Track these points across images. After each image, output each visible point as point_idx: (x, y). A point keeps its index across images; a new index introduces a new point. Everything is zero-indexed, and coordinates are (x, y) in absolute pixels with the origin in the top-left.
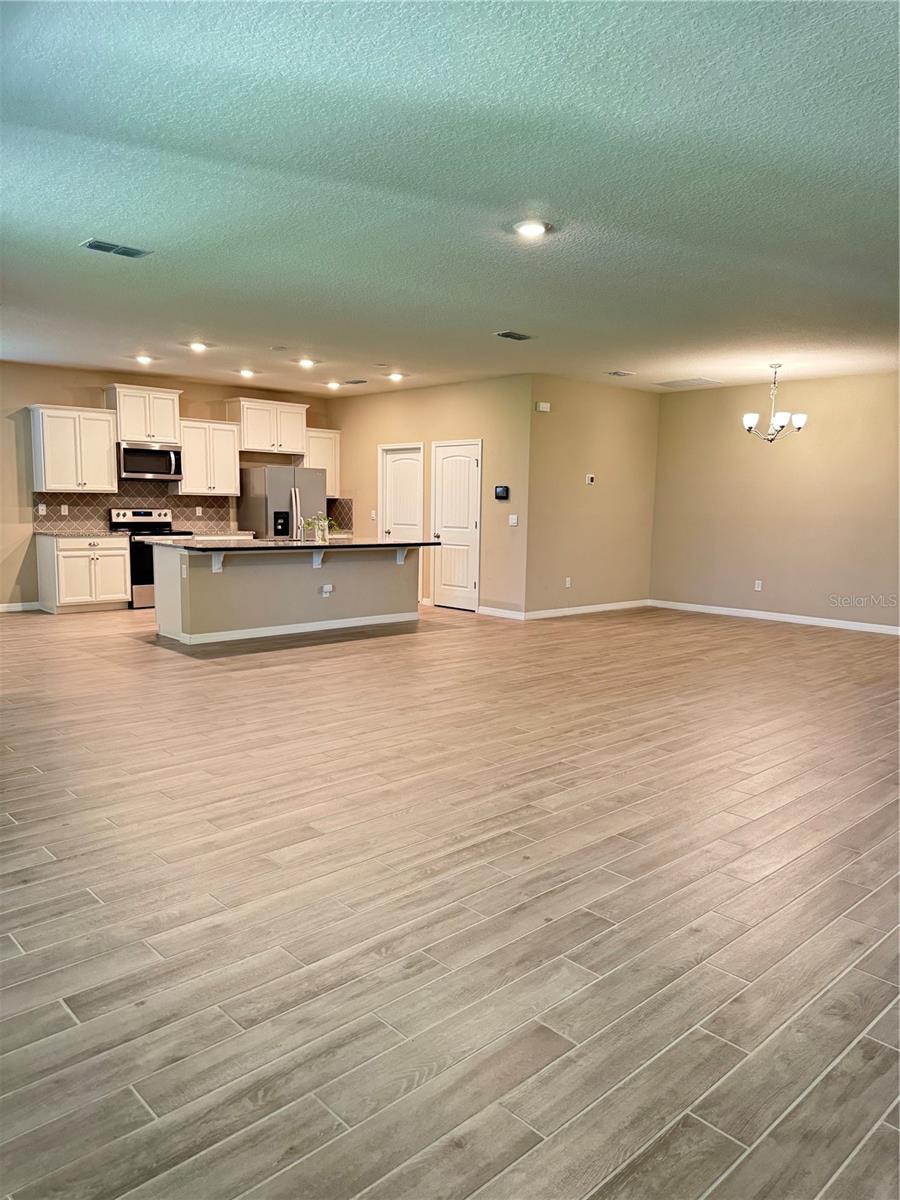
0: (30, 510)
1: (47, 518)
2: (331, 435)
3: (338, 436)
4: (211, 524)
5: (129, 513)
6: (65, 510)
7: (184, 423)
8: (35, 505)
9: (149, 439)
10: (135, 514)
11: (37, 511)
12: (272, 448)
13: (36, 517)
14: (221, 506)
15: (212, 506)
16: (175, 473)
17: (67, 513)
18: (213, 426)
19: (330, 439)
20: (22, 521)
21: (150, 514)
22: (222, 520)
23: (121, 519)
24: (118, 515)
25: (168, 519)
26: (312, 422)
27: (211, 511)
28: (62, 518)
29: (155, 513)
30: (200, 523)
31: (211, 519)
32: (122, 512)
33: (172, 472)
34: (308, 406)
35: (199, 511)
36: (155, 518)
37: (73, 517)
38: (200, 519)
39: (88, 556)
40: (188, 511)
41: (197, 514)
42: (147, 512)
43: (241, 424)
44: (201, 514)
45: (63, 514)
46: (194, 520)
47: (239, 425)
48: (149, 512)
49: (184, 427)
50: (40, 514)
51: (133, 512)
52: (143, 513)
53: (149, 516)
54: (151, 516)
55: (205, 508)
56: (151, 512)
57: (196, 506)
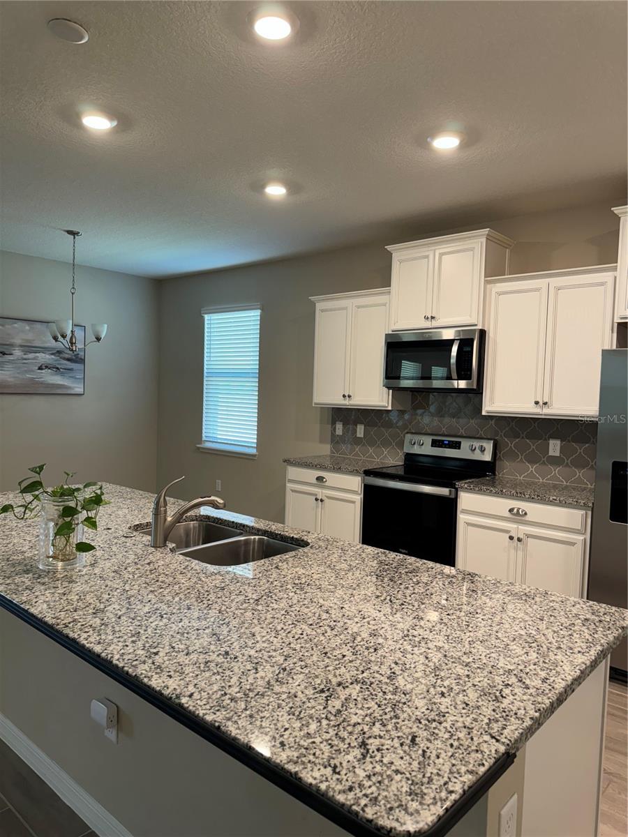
0: (329, 428)
1: (343, 439)
4: (579, 473)
5: (428, 440)
6: (361, 431)
7: (498, 287)
8: (334, 423)
9: (428, 324)
10: (435, 444)
11: (335, 430)
13: (333, 437)
16: (460, 377)
17: (364, 436)
18: (557, 282)
20: (321, 441)
21: (457, 446)
23: (416, 449)
24: (412, 444)
25: (487, 456)
27: (581, 449)
28: (357, 441)
29: (465, 444)
30: (556, 471)
32: (418, 439)
33: (454, 375)
35: (555, 447)
36: (466, 451)
37: (369, 441)
38: (555, 461)
41: (551, 453)
42: (452, 441)
43: (618, 267)
44: (557, 454)
45: (358, 435)
46: (544, 463)
47: (615, 269)
48: (456, 442)
49: (499, 294)
50: (337, 433)
51: (433, 440)
52: (447, 442)
53: (456, 448)
54: (459, 448)
55: (569, 441)
56: (460, 443)
57: (547, 440)
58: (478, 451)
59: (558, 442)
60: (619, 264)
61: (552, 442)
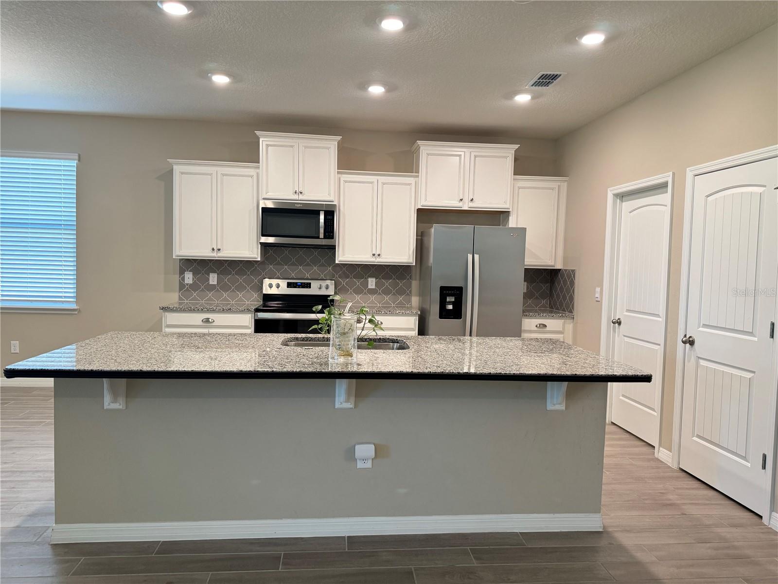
0: (176, 278)
1: (194, 287)
2: (555, 185)
3: (564, 186)
4: (387, 298)
5: (283, 283)
6: (213, 279)
7: (345, 177)
8: (182, 272)
9: (296, 197)
10: (289, 285)
11: (183, 279)
12: (460, 204)
13: (182, 286)
14: (401, 277)
15: (386, 277)
16: (325, 237)
17: (215, 283)
18: (382, 179)
19: (553, 189)
20: (168, 289)
21: (308, 286)
22: (401, 294)
23: (274, 291)
24: (271, 286)
25: (331, 292)
26: (522, 167)
27: (387, 283)
28: (212, 288)
29: (315, 284)
30: (373, 298)
31: (386, 292)
32: (274, 282)
33: (322, 236)
34: (517, 146)
35: (372, 283)
36: (315, 289)
37: (222, 286)
38: (372, 292)
40: (358, 283)
41: (370, 287)
42: (304, 283)
43: (420, 176)
44: (374, 287)
45: (211, 283)
46: (365, 293)
47: (418, 176)
48: (307, 283)
49: (346, 182)
50: (186, 282)
51: (288, 283)
52: (300, 284)
53: (307, 288)
54: (310, 288)
55: (380, 279)
56: (310, 283)
57: (366, 279)
58: (324, 289)
59: (374, 280)
60: (420, 174)
61: (370, 280)
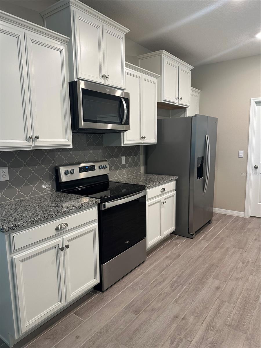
4: (130, 170)
10: (82, 170)
18: (144, 76)
21: (93, 168)
22: (136, 166)
25: (107, 171)
30: (124, 171)
31: (130, 166)
32: (69, 169)
33: (123, 122)
35: (123, 160)
38: (124, 167)
39: (56, 247)
40: (116, 161)
44: (124, 163)
45: (2, 179)
46: (120, 169)
51: (79, 167)
52: (88, 167)
54: (95, 170)
55: (127, 156)
57: (121, 157)
58: (103, 169)
59: (124, 157)
